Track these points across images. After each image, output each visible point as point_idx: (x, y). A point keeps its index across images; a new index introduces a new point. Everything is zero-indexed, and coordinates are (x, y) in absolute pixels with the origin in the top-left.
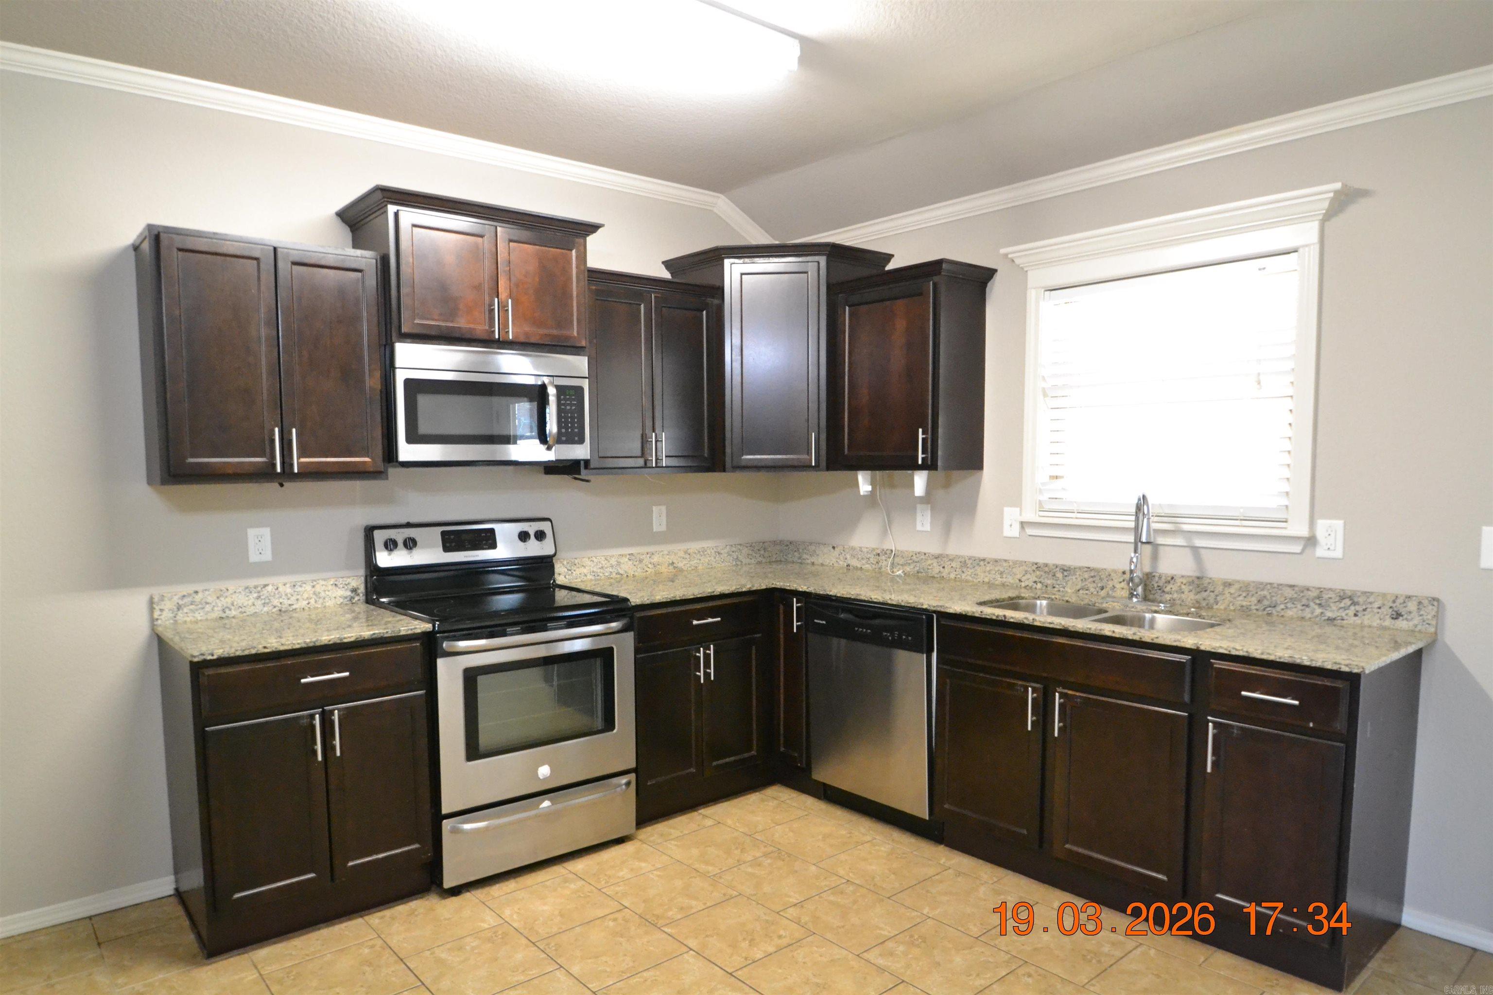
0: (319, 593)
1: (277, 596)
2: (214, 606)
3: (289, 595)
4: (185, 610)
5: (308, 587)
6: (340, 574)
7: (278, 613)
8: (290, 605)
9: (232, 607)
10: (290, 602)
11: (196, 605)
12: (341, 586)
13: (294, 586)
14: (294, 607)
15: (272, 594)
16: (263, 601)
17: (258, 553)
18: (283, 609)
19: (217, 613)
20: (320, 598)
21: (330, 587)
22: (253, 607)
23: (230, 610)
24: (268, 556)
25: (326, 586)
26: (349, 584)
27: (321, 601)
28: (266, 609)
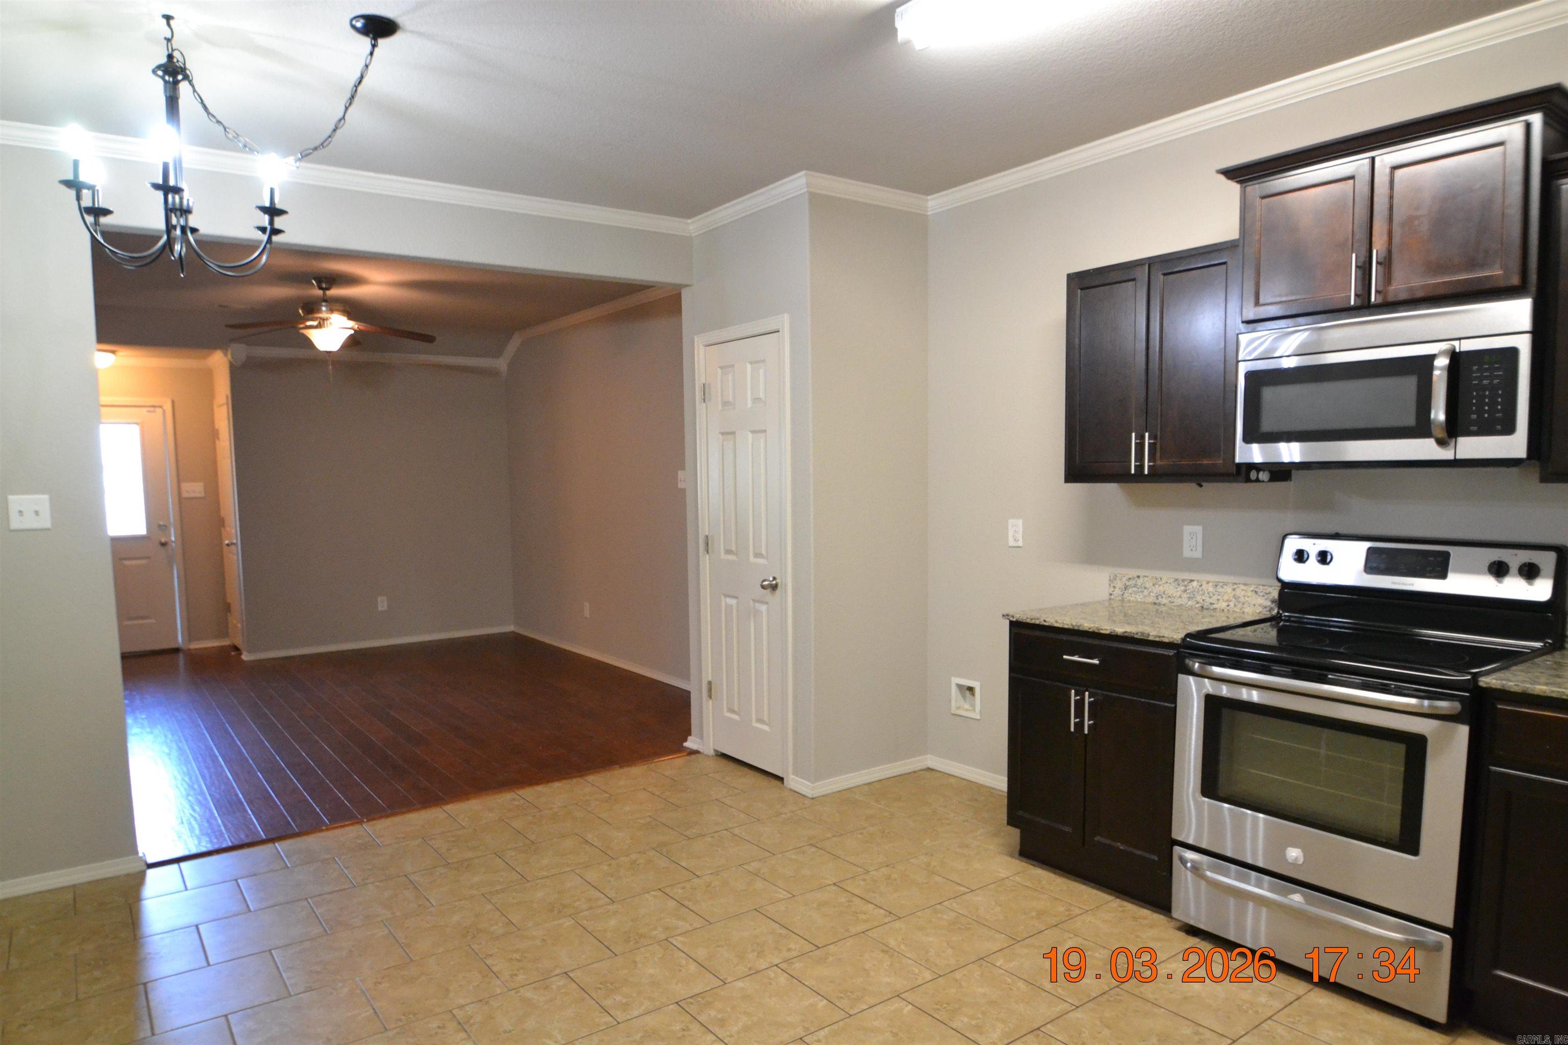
0: (1239, 597)
1: (1201, 593)
2: (1150, 592)
3: (1211, 595)
4: (1130, 591)
5: (1229, 589)
6: (1264, 581)
7: (1200, 608)
8: (1211, 604)
9: (1164, 596)
10: (1211, 600)
11: (1138, 588)
12: (1261, 594)
13: (1216, 586)
14: (1214, 606)
15: (1197, 590)
16: (1188, 596)
17: (1190, 549)
18: (1205, 607)
19: (1151, 599)
20: (1239, 602)
21: (1250, 594)
22: (1179, 599)
23: (1162, 598)
24: (1198, 554)
25: (1246, 591)
26: (1269, 593)
27: (1240, 605)
28: (1190, 603)
